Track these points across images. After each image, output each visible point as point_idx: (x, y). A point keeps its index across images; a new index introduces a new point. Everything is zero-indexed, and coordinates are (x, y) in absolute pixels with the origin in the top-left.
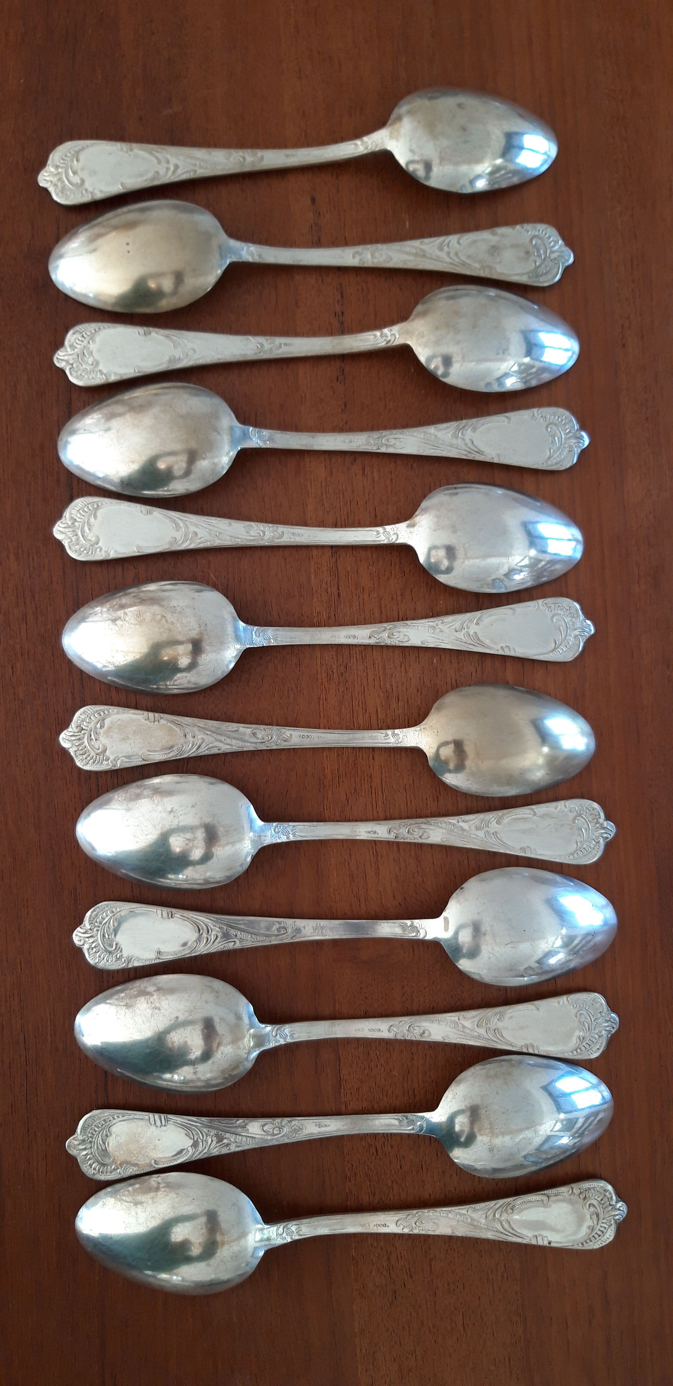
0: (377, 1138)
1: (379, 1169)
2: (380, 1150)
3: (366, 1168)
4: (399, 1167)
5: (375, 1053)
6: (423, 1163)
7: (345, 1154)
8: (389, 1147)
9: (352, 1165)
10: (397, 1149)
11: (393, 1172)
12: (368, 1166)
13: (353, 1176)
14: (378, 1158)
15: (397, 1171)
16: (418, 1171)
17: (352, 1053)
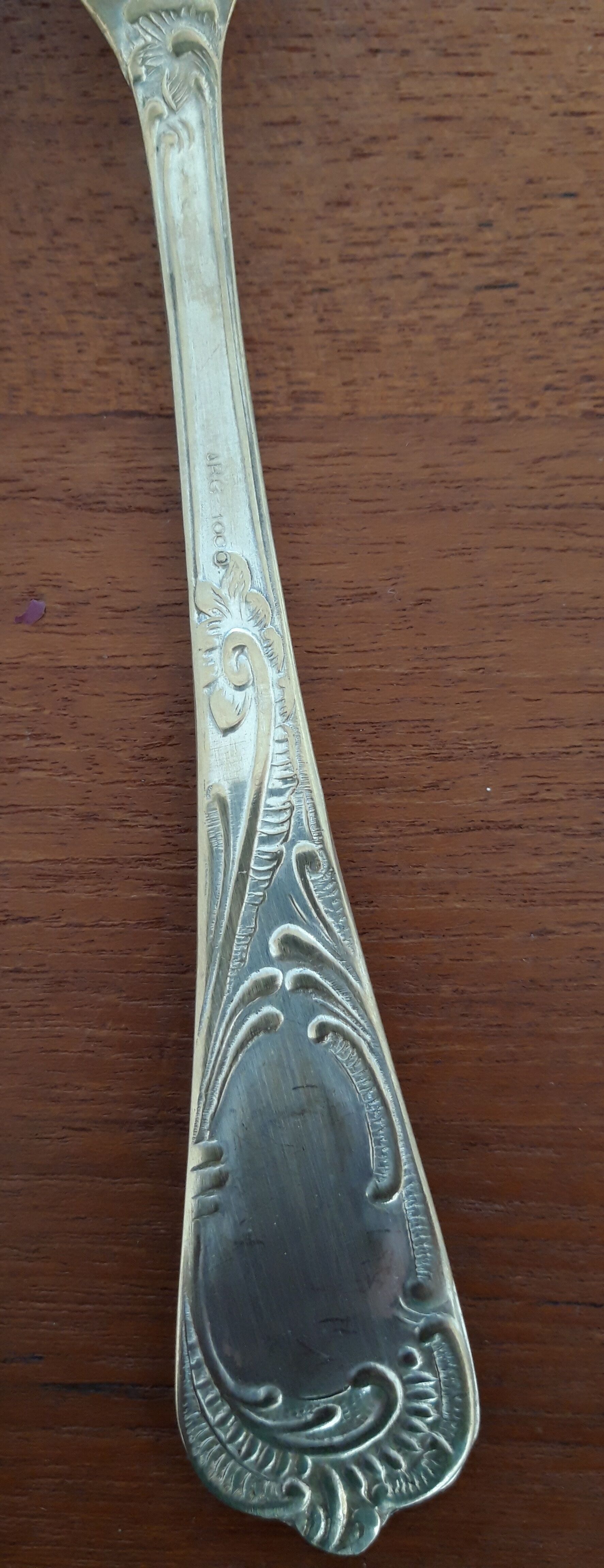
0: (448, 281)
1: (574, 280)
2: (497, 274)
3: (563, 331)
4: (567, 204)
5: (110, 270)
6: (556, 107)
7: (498, 414)
8: (488, 235)
9: (548, 387)
10: (497, 205)
11: (584, 226)
12: (556, 325)
13: (593, 389)
14: (526, 282)
15: (584, 212)
16: (590, 131)
17: (99, 362)
